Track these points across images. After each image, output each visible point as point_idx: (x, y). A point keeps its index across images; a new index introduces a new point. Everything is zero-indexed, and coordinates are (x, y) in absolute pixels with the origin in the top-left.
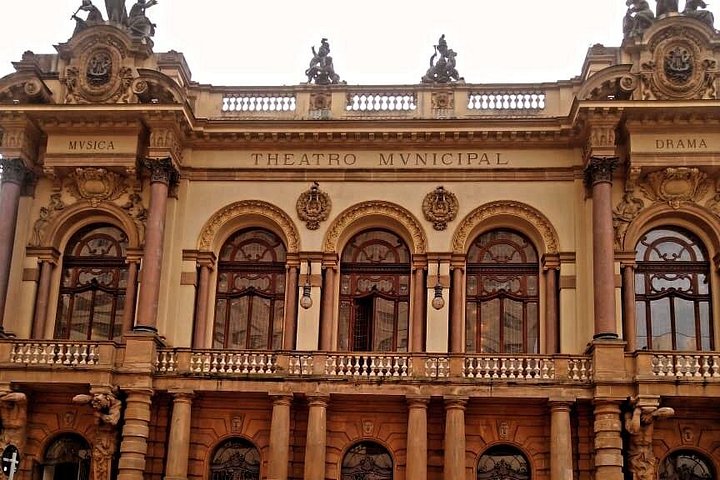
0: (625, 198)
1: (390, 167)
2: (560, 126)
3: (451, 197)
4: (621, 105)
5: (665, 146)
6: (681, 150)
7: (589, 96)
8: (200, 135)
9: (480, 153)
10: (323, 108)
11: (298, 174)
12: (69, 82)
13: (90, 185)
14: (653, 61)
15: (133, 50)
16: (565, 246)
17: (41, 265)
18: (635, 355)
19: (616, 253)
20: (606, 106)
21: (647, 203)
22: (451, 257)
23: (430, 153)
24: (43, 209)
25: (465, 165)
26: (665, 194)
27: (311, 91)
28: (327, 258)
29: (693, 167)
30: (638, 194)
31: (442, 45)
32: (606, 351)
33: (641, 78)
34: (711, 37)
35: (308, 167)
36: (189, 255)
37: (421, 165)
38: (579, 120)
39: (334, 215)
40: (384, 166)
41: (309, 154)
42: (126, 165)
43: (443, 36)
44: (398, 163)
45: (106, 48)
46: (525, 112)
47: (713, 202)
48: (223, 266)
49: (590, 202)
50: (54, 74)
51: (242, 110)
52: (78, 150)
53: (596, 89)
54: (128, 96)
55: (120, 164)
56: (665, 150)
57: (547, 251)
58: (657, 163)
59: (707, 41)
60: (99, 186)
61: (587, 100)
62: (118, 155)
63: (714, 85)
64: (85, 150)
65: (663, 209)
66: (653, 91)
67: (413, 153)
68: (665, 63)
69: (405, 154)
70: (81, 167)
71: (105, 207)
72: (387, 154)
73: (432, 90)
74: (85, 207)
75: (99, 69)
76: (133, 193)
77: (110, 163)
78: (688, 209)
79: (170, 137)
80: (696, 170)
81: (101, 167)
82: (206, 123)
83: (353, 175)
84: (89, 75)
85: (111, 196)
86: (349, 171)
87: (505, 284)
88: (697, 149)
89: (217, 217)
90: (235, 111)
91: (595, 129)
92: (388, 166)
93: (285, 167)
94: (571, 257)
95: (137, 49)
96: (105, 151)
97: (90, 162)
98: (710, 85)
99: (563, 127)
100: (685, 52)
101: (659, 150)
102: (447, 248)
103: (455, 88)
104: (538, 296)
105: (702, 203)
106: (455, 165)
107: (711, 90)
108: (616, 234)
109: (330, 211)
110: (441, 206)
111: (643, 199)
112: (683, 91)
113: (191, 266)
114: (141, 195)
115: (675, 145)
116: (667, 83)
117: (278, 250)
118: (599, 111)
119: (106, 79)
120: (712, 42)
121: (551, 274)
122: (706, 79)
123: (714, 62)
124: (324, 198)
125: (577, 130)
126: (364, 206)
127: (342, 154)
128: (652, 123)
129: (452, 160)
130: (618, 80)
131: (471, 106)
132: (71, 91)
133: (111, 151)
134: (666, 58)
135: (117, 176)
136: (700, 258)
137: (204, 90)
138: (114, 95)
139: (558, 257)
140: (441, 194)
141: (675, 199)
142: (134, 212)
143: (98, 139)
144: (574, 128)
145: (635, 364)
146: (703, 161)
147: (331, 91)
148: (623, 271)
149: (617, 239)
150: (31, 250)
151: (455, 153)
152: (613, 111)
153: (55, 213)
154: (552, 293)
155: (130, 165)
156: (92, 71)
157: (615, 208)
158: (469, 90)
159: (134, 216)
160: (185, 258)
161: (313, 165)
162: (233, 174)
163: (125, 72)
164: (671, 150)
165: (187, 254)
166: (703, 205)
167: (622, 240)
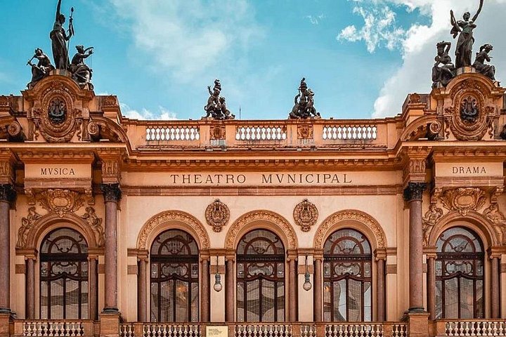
0: (430, 208)
1: (270, 184)
2: (388, 155)
3: (313, 207)
4: (431, 144)
5: (459, 172)
6: (469, 174)
7: (409, 138)
8: (135, 161)
9: (333, 174)
10: (219, 138)
11: (206, 190)
12: (36, 121)
13: (57, 201)
14: (453, 107)
15: (82, 95)
16: (390, 243)
17: (27, 261)
18: (435, 322)
19: (424, 249)
20: (421, 145)
21: (445, 211)
22: (313, 251)
23: (298, 174)
24: (24, 219)
25: (321, 183)
26: (457, 205)
27: (211, 125)
28: (229, 253)
29: (476, 187)
30: (439, 205)
31: (303, 87)
32: (417, 320)
33: (444, 119)
34: (492, 89)
35: (212, 185)
36: (132, 252)
37: (291, 183)
38: (402, 154)
39: (232, 221)
40: (265, 184)
41: (212, 174)
42: (85, 186)
43: (304, 79)
44: (275, 182)
45: (61, 94)
46: (363, 142)
47: (489, 210)
48: (153, 258)
49: (408, 211)
50: (22, 113)
51: (160, 139)
52: (48, 176)
53: (413, 132)
54: (80, 133)
55: (80, 186)
56: (458, 175)
57: (378, 246)
58: (453, 184)
59: (490, 92)
60: (64, 202)
61: (407, 141)
62: (78, 179)
63: (493, 125)
64: (53, 176)
65: (456, 216)
66: (452, 130)
67: (286, 174)
68: (461, 108)
69: (280, 174)
70: (51, 189)
71: (70, 218)
72: (267, 174)
73: (298, 124)
74: (54, 217)
75: (57, 111)
76: (88, 206)
77: (73, 185)
78: (472, 216)
79: (116, 166)
80: (478, 190)
81: (67, 189)
82: (139, 153)
83: (244, 191)
84: (50, 116)
85: (72, 209)
86: (241, 188)
87: (350, 269)
88: (480, 174)
89: (149, 223)
90: (156, 140)
91: (412, 160)
92: (268, 184)
93: (196, 185)
94: (394, 251)
95: (84, 95)
96: (68, 176)
97: (58, 185)
98: (490, 126)
99: (390, 156)
100: (474, 100)
101: (455, 175)
102: (311, 245)
103: (313, 122)
104: (371, 277)
105: (481, 211)
106: (315, 183)
107: (491, 129)
108: (424, 235)
109: (229, 218)
110: (306, 214)
111: (442, 208)
112: (472, 131)
113: (133, 261)
114: (95, 207)
115: (465, 171)
116: (461, 124)
117: (191, 245)
118: (416, 148)
119: (63, 118)
120: (493, 92)
121: (381, 262)
122: (487, 121)
123: (493, 108)
124: (225, 208)
125: (399, 159)
126: (253, 213)
127: (236, 174)
128: (451, 155)
129: (313, 179)
130: (429, 125)
131: (325, 136)
132: (37, 128)
133: (72, 176)
134: (461, 104)
135: (77, 195)
136: (478, 249)
137: (133, 124)
138: (70, 132)
139: (385, 250)
140: (306, 206)
141: (464, 209)
142: (90, 221)
143: (63, 166)
144: (397, 157)
145: (435, 328)
146: (483, 183)
147: (225, 125)
148: (428, 261)
149: (424, 237)
150: (19, 251)
151: (315, 174)
152: (425, 148)
153: (33, 222)
154: (381, 276)
155: (88, 187)
156: (52, 113)
157: (423, 216)
158: (323, 124)
159: (90, 224)
160: (129, 255)
161: (215, 183)
162: (158, 190)
163: (77, 113)
164: (462, 175)
165: (131, 252)
166: (482, 213)
167: (427, 239)
